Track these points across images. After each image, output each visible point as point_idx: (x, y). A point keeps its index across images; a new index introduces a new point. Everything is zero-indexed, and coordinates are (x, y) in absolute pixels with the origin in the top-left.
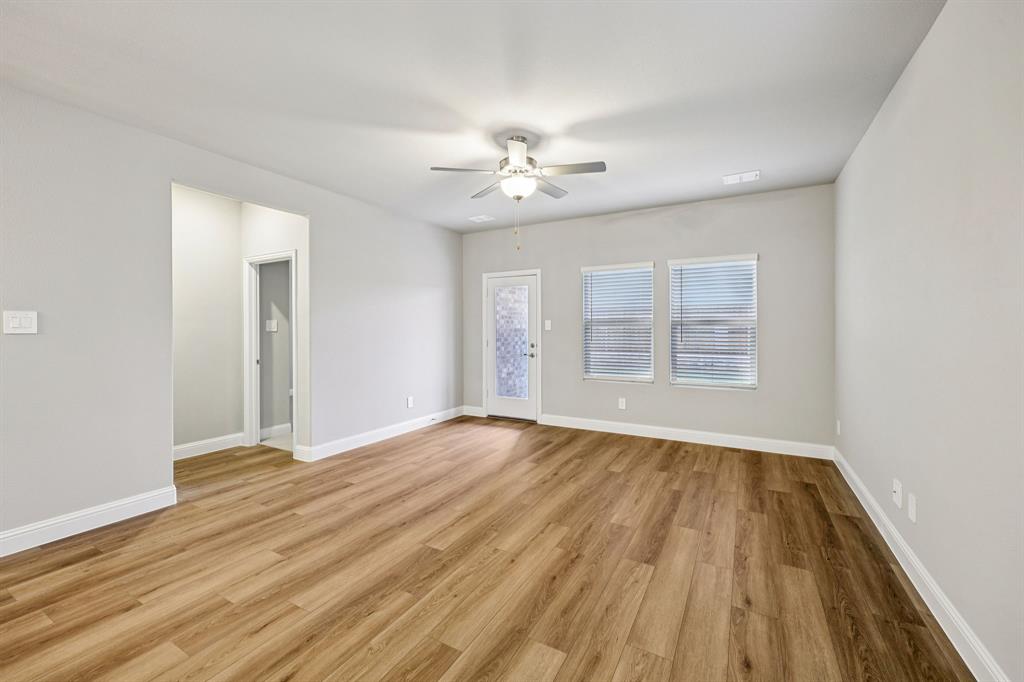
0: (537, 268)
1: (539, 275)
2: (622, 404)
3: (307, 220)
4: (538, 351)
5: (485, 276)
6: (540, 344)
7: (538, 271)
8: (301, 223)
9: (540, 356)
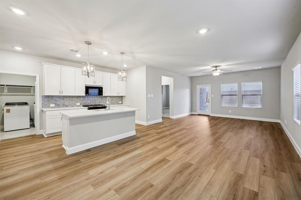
0: (210, 84)
1: (210, 86)
2: (230, 111)
3: (173, 79)
4: (210, 101)
5: (197, 86)
6: (210, 99)
7: (210, 85)
8: (172, 79)
9: (210, 102)
